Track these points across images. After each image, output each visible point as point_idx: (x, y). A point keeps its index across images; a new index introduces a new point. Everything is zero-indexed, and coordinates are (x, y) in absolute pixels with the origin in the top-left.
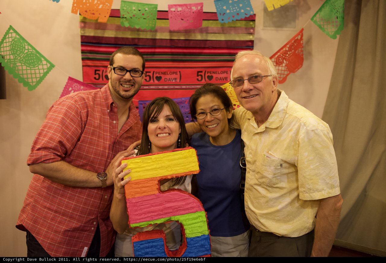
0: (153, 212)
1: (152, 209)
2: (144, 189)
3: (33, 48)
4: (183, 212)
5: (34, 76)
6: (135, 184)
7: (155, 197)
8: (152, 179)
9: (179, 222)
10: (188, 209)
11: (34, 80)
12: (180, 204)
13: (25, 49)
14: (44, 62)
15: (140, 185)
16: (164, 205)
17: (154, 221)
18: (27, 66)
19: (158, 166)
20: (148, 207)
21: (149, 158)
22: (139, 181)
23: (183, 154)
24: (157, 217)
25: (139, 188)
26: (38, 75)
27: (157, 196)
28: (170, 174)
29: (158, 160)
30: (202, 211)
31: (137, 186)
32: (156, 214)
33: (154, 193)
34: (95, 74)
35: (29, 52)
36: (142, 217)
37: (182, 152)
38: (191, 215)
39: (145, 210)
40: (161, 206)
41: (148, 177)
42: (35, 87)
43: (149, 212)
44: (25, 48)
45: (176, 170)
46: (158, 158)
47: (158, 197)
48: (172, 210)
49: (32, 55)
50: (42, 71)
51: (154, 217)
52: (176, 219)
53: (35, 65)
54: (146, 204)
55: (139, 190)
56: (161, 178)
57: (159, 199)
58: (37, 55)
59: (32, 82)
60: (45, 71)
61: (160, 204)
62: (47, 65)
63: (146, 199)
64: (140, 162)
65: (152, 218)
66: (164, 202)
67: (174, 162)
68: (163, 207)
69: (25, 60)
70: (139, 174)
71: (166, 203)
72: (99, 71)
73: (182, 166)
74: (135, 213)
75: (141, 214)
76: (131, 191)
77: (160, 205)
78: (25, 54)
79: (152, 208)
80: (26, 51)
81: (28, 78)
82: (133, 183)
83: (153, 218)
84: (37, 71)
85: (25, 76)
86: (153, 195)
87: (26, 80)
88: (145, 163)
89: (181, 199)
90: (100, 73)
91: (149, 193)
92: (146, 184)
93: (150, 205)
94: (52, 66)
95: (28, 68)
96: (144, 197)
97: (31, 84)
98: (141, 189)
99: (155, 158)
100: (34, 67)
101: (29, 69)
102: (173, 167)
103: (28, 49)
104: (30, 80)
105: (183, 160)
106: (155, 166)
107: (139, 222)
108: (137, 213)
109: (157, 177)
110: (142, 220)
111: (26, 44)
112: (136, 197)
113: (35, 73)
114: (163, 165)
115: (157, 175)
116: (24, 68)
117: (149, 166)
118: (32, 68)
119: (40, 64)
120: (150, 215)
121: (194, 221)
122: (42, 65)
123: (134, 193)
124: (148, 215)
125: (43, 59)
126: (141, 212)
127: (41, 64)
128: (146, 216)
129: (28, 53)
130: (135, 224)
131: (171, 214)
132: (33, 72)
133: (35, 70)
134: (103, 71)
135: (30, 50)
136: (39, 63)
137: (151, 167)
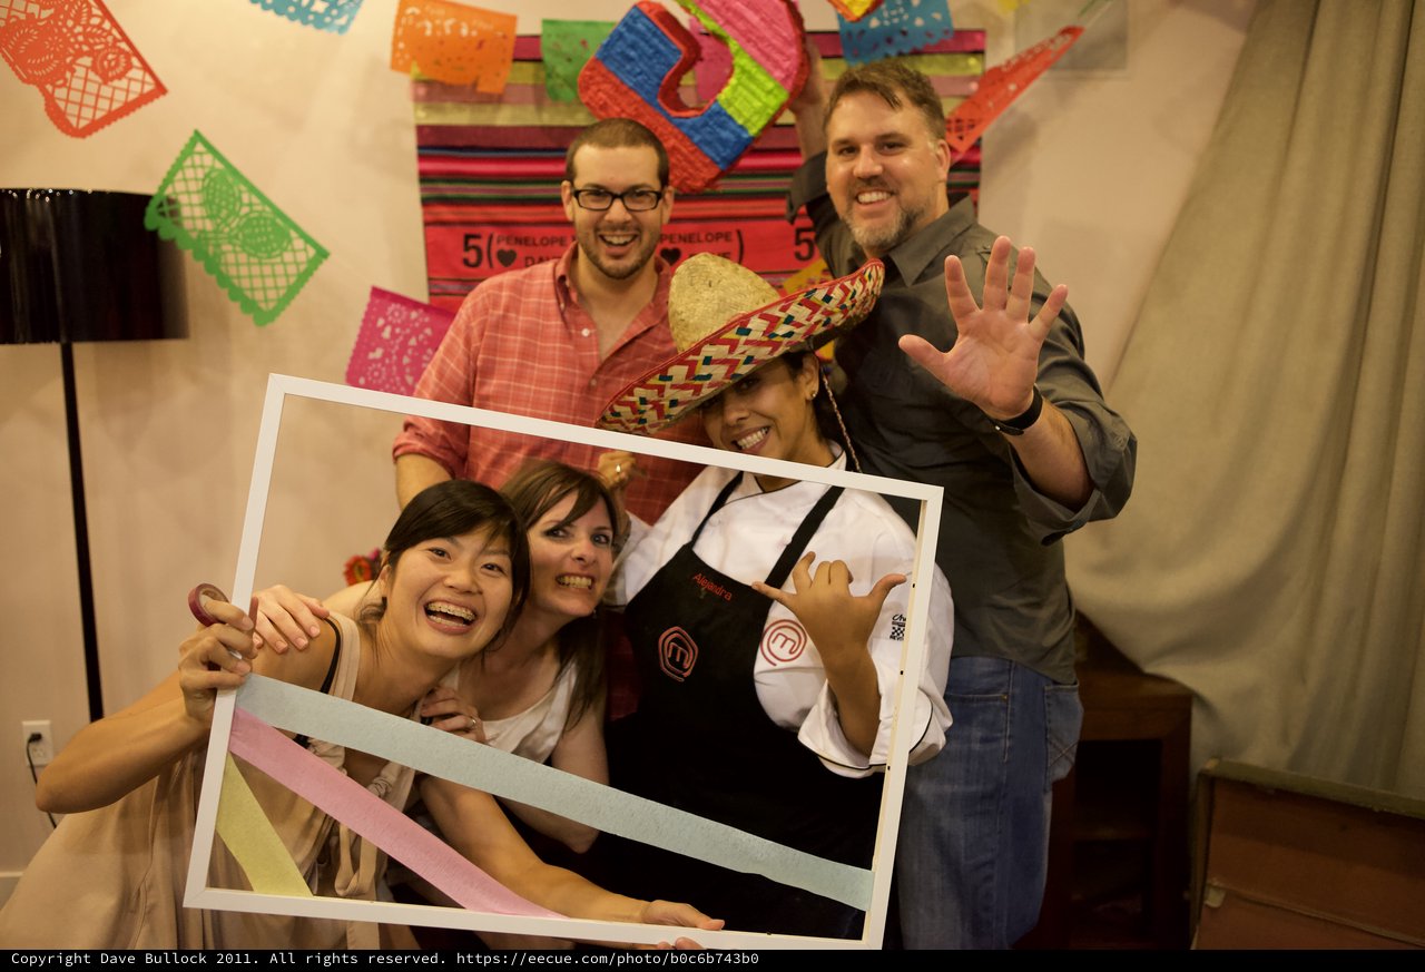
3: (265, 200)
5: (270, 282)
11: (272, 294)
13: (242, 205)
14: (299, 243)
18: (249, 255)
26: (282, 282)
34: (467, 248)
35: (252, 211)
42: (272, 315)
44: (240, 199)
49: (262, 222)
50: (292, 269)
53: (273, 250)
58: (279, 221)
59: (266, 300)
60: (302, 268)
62: (305, 250)
69: (244, 235)
72: (477, 237)
78: (241, 218)
80: (245, 210)
81: (252, 289)
84: (279, 269)
85: (245, 283)
87: (248, 294)
90: (482, 243)
94: (322, 254)
95: (253, 260)
97: (263, 306)
100: (270, 257)
101: (254, 264)
103: (250, 205)
104: (259, 295)
111: (243, 188)
113: (274, 276)
116: (243, 258)
118: (264, 261)
119: (286, 250)
122: (294, 251)
125: (293, 234)
127: (290, 248)
129: (252, 215)
132: (267, 270)
133: (273, 265)
134: (491, 237)
135: (255, 208)
136: (285, 244)
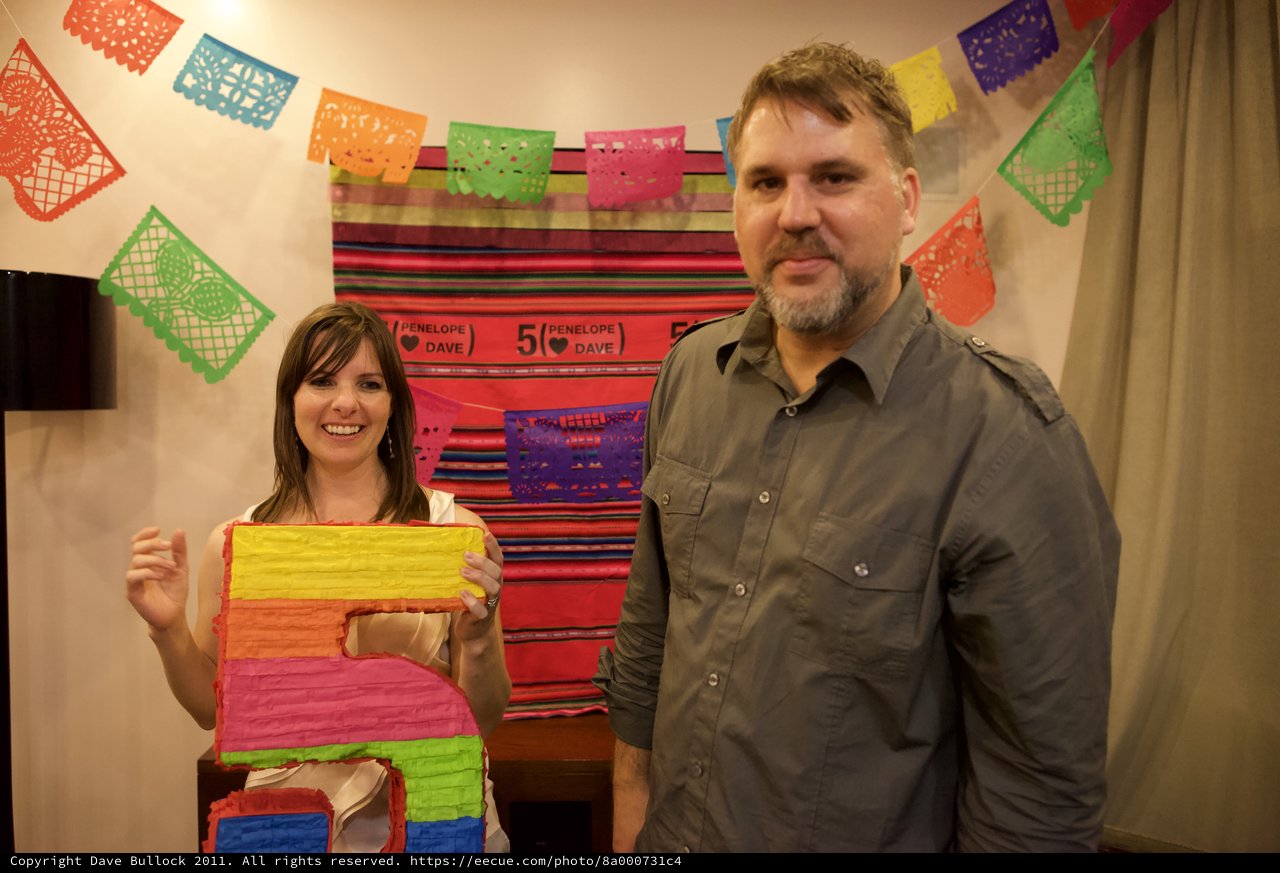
0: (310, 718)
1: (311, 706)
2: (294, 635)
4: (413, 731)
6: (267, 611)
7: (328, 667)
8: (326, 605)
9: (394, 764)
10: (427, 723)
12: (407, 701)
15: (284, 620)
16: (352, 697)
17: (308, 750)
19: (355, 565)
20: (297, 701)
21: (330, 533)
22: (285, 604)
23: (445, 537)
24: (321, 738)
25: (279, 628)
27: (334, 664)
28: (391, 597)
29: (359, 542)
30: (473, 734)
31: (273, 620)
32: (317, 725)
33: (325, 652)
36: (268, 730)
37: (440, 533)
38: (437, 745)
39: (284, 708)
40: (339, 702)
41: (316, 595)
43: (295, 718)
45: (413, 587)
46: (361, 539)
47: (338, 669)
48: (376, 720)
51: (310, 737)
52: (384, 754)
54: (294, 686)
55: (275, 635)
56: (357, 606)
57: (341, 676)
61: (339, 693)
63: (294, 671)
64: (298, 541)
65: (303, 738)
66: (355, 688)
67: (412, 559)
68: (347, 706)
70: (287, 580)
71: (361, 692)
73: (435, 577)
74: (248, 715)
75: (269, 721)
76: (249, 636)
77: (339, 696)
79: (311, 704)
82: (261, 609)
83: (307, 740)
86: (323, 658)
88: (313, 547)
89: (413, 685)
91: (309, 652)
92: (303, 619)
93: (304, 692)
96: (287, 661)
98: (286, 633)
99: (351, 537)
102: (406, 576)
105: (442, 558)
106: (345, 563)
107: (256, 749)
108: (253, 714)
109: (345, 601)
110: (264, 743)
112: (260, 656)
114: (373, 562)
115: (349, 593)
117: (326, 559)
120: (297, 727)
121: (441, 767)
123: (256, 644)
124: (292, 725)
126: (270, 713)
128: (283, 729)
130: (239, 754)
131: (371, 732)
137: (332, 564)
